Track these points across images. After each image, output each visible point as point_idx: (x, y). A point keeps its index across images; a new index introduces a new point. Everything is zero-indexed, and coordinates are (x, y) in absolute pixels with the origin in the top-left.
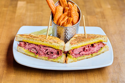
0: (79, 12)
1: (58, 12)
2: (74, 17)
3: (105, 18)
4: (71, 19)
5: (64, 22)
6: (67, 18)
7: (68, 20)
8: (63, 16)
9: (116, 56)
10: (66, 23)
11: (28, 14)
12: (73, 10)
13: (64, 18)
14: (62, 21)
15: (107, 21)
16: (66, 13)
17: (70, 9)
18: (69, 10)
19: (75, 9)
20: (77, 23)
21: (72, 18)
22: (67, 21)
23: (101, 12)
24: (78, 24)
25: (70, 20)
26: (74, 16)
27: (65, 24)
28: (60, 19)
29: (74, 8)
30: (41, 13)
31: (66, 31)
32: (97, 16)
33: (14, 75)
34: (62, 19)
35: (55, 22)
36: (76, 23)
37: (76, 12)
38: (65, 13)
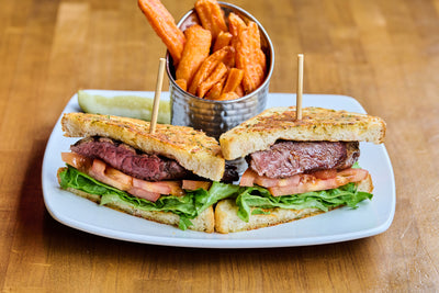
0: (266, 50)
1: (195, 49)
2: (248, 67)
3: (365, 62)
4: (237, 73)
5: (212, 83)
6: (223, 70)
7: (226, 75)
8: (210, 64)
9: (406, 197)
10: (220, 89)
11: (97, 47)
12: (245, 42)
13: (214, 70)
14: (205, 80)
15: (372, 71)
16: (220, 54)
17: (234, 37)
18: (230, 44)
19: (252, 39)
20: (258, 87)
21: (241, 72)
22: (225, 81)
23: (351, 42)
24: (263, 91)
25: (234, 78)
26: (250, 64)
27: (217, 93)
28: (198, 75)
29: (248, 33)
30: (142, 44)
31: (220, 116)
32: (337, 54)
33: (47, 262)
34: (205, 74)
35: (183, 83)
36: (254, 86)
37: (255, 47)
38: (218, 53)
